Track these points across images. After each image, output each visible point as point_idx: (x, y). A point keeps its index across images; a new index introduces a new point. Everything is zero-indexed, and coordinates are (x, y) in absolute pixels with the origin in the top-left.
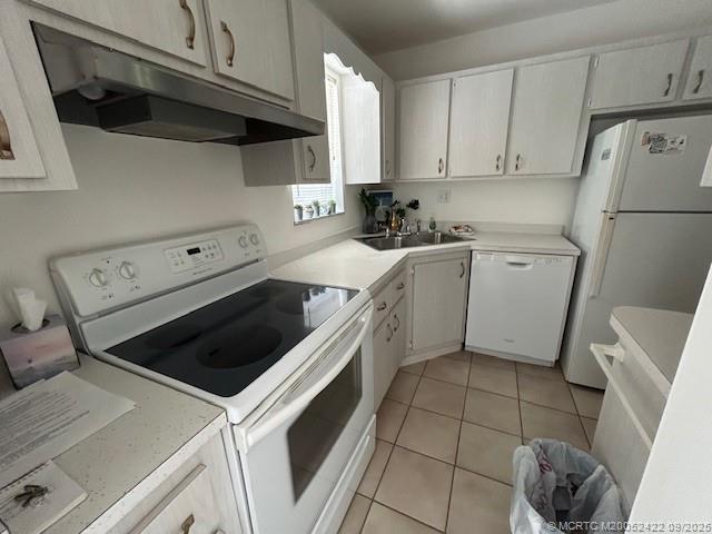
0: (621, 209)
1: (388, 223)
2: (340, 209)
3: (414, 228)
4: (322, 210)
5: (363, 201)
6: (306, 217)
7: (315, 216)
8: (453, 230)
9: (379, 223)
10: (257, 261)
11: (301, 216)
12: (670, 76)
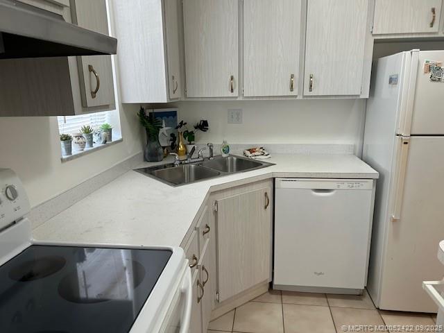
0: (413, 133)
1: (174, 147)
2: (116, 136)
3: (206, 153)
4: (95, 138)
5: (143, 123)
6: (75, 150)
7: (87, 148)
8: (248, 153)
9: (164, 148)
10: (14, 223)
11: (69, 150)
12: (433, 11)
